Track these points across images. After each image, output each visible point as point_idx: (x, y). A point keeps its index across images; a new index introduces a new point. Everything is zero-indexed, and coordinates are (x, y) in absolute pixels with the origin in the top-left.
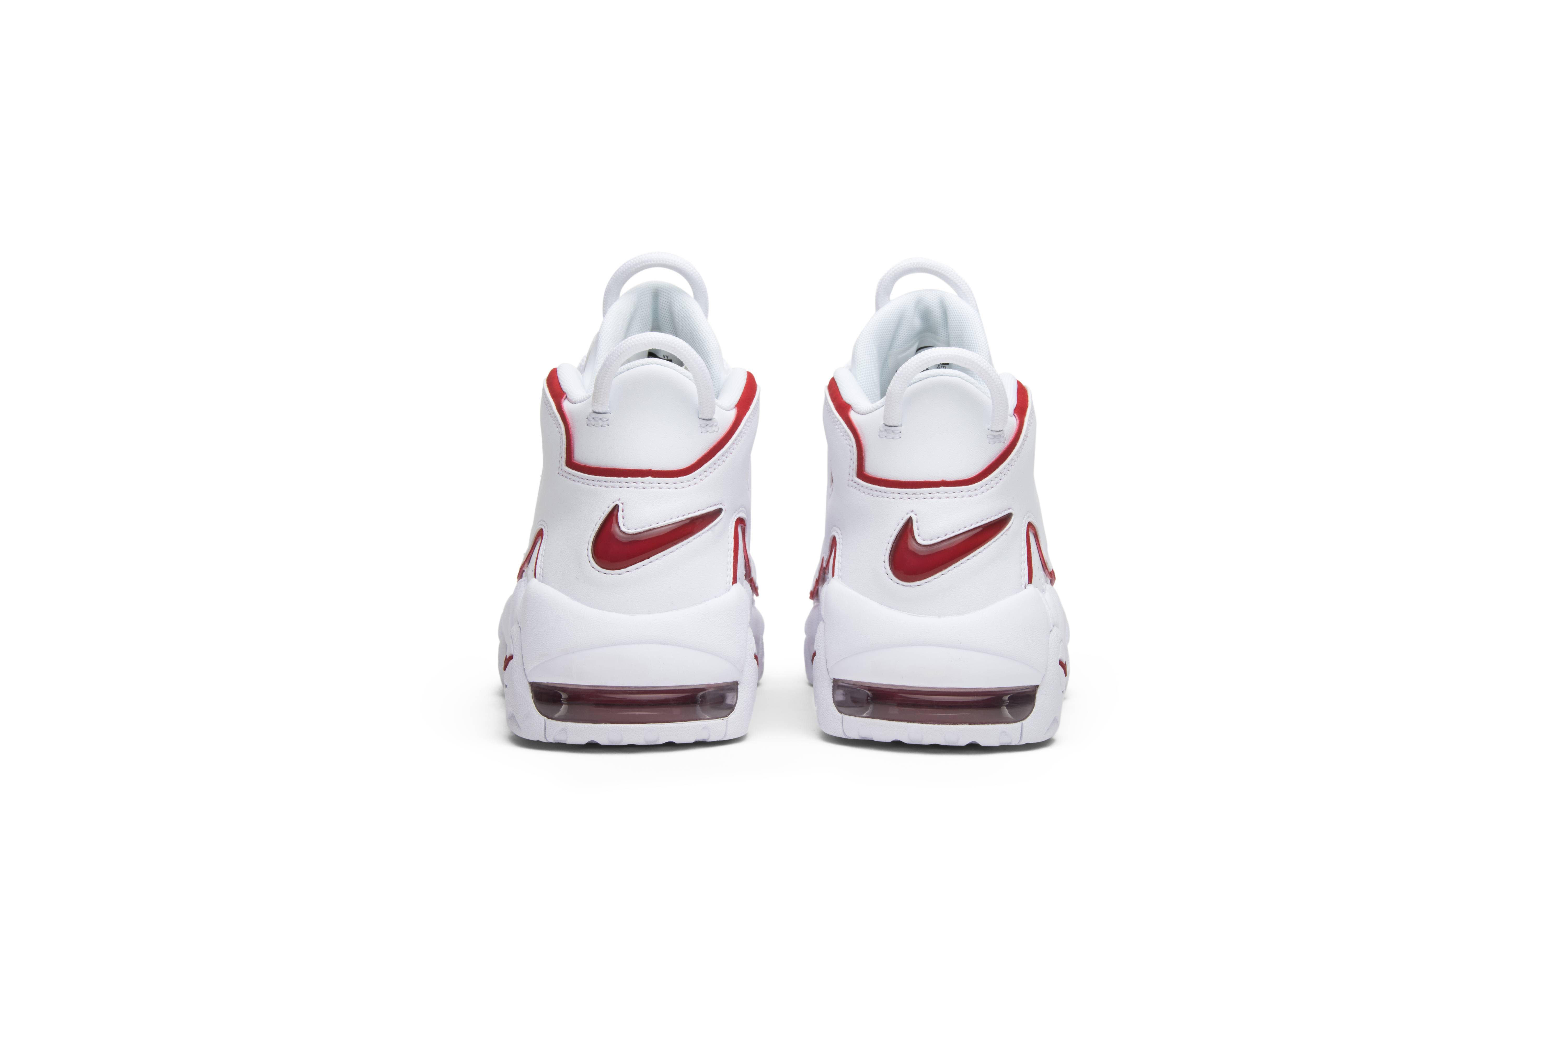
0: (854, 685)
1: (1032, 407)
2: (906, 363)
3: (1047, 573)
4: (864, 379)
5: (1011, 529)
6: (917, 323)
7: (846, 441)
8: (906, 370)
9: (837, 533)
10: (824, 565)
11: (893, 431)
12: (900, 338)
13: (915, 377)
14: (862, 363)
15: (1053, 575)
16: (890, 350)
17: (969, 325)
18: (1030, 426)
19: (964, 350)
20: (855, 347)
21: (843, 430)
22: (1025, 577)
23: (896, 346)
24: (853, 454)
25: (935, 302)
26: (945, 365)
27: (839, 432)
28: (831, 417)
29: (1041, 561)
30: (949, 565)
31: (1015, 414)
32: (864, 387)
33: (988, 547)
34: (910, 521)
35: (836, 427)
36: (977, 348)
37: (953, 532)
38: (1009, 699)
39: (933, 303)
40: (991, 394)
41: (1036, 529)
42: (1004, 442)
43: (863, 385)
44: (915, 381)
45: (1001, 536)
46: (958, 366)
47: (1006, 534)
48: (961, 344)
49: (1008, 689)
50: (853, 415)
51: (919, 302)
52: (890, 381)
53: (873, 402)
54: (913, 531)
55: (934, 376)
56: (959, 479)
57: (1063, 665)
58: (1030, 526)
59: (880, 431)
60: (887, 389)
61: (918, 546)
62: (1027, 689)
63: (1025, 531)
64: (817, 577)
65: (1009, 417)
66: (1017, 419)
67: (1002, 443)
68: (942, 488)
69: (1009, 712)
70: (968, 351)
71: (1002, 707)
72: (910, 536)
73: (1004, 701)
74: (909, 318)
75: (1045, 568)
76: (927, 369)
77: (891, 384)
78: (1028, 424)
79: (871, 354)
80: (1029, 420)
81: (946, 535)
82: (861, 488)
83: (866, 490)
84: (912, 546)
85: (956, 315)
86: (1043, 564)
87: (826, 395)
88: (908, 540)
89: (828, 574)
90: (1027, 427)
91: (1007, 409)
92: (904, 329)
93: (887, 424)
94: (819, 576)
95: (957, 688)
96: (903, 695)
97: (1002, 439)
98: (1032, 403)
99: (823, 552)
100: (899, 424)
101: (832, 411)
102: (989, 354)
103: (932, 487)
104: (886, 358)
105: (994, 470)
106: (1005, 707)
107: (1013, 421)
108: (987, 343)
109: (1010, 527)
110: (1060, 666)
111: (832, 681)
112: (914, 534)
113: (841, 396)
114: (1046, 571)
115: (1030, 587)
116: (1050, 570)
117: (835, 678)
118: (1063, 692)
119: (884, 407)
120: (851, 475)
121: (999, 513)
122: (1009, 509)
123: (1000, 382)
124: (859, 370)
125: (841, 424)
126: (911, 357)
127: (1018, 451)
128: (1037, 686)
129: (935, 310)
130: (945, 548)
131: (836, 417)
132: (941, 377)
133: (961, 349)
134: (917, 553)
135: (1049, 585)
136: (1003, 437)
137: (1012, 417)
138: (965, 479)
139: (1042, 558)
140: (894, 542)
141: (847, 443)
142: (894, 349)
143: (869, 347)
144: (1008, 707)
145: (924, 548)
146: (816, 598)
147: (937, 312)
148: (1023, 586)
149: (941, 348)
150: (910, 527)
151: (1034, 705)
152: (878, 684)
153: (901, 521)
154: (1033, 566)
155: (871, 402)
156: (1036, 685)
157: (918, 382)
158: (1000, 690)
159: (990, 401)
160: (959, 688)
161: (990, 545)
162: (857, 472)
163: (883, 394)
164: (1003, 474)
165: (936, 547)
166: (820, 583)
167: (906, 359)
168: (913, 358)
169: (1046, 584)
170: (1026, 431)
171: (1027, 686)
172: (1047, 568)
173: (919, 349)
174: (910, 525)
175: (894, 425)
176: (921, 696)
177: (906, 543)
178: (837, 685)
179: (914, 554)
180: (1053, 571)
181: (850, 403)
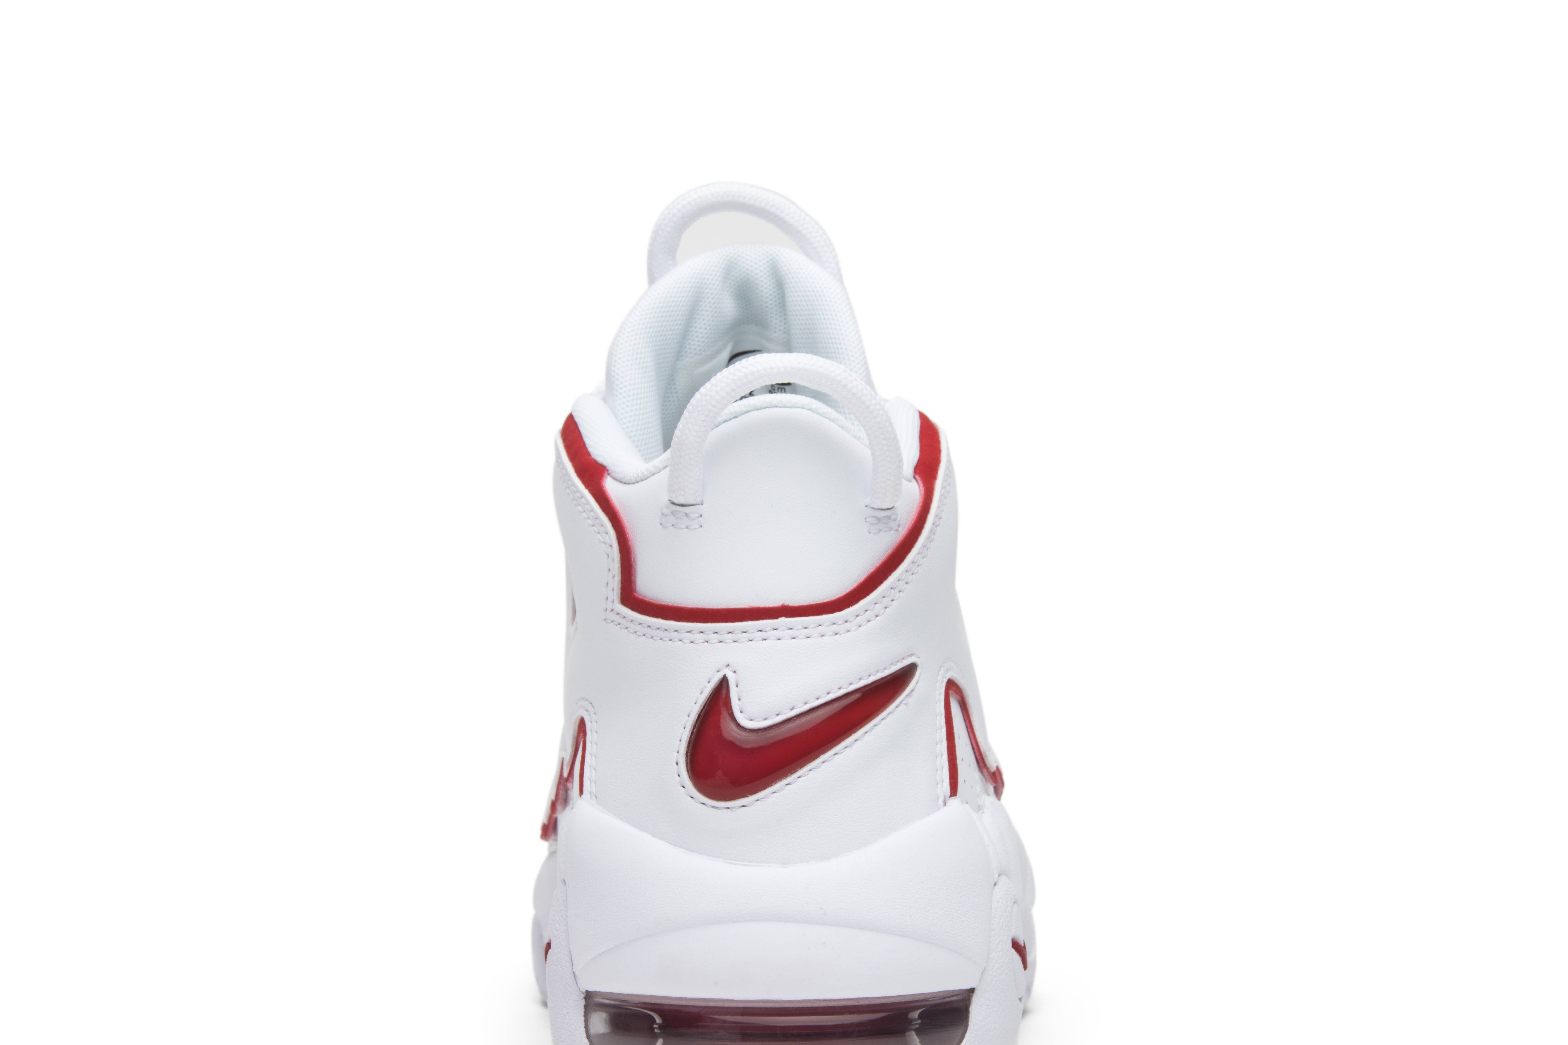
0: (623, 1001)
1: (949, 461)
2: (708, 385)
3: (986, 774)
4: (630, 416)
5: (914, 694)
6: (729, 308)
7: (599, 536)
8: (708, 398)
9: (587, 711)
10: (565, 774)
11: (687, 515)
12: (697, 337)
13: (726, 411)
14: (625, 386)
15: (998, 779)
16: (678, 360)
17: (825, 310)
18: (946, 498)
19: (815, 358)
20: (611, 355)
21: (592, 514)
22: (944, 783)
23: (689, 351)
24: (613, 560)
25: (760, 266)
26: (783, 387)
27: (585, 518)
28: (568, 491)
29: (974, 753)
30: (802, 766)
31: (917, 477)
32: (632, 432)
33: (872, 729)
34: (724, 684)
35: (580, 508)
36: (843, 353)
37: (806, 703)
38: (921, 1016)
39: (756, 269)
40: (869, 439)
41: (964, 692)
42: (897, 530)
43: (628, 427)
44: (725, 418)
45: (897, 707)
46: (804, 387)
47: (906, 704)
48: (813, 347)
49: (917, 998)
50: (610, 485)
51: (729, 269)
52: (678, 420)
53: (647, 460)
54: (730, 703)
55: (761, 408)
56: (814, 603)
57: (1019, 948)
58: (952, 686)
59: (663, 514)
60: (672, 435)
61: (740, 732)
62: (952, 996)
63: (942, 697)
64: (553, 797)
65: (904, 482)
66: (921, 485)
67: (893, 532)
68: (782, 620)
69: (920, 1042)
70: (822, 360)
71: (907, 1034)
72: (724, 713)
73: (910, 1022)
74: (713, 298)
75: (982, 765)
76: (751, 394)
77: (680, 425)
78: (942, 495)
79: (643, 368)
80: (943, 487)
81: (792, 709)
82: (629, 624)
83: (639, 628)
84: (729, 731)
85: (800, 291)
86: (978, 757)
87: (557, 450)
88: (722, 721)
89: (572, 791)
90: (940, 500)
91: (900, 467)
92: (704, 320)
93: (676, 501)
94: (557, 795)
95: (820, 1001)
96: (721, 1017)
97: (894, 525)
98: (948, 454)
99: (563, 748)
100: (698, 500)
101: (570, 479)
102: (866, 363)
103: (763, 619)
104: (672, 375)
105: (880, 582)
106: (913, 1033)
107: (914, 490)
108: (861, 342)
109: (912, 691)
110: (1013, 951)
111: (583, 996)
112: (731, 709)
113: (586, 449)
114: (985, 770)
115: (954, 802)
116: (993, 769)
117: (589, 990)
118: (1020, 999)
119: (668, 469)
120: (610, 599)
121: (892, 664)
122: (909, 656)
123: (885, 417)
124: (620, 399)
125: (588, 503)
126: (717, 373)
127: (924, 546)
128: (972, 990)
129: (762, 281)
130: (792, 734)
131: (578, 491)
132: (775, 409)
133: (809, 356)
134: (739, 744)
135: (992, 798)
136: (895, 520)
137: (910, 481)
138: (825, 601)
139: (975, 747)
140: (695, 726)
141: (602, 539)
142: (686, 357)
143: (637, 354)
144: (919, 1032)
145: (752, 734)
146: (553, 837)
147: (765, 287)
148: (941, 801)
149: (773, 355)
150: (724, 695)
151: (967, 1026)
152: (670, 998)
153: (707, 684)
154: (959, 762)
155: (645, 459)
156: (968, 987)
157: (731, 419)
158: (902, 1000)
159: (868, 452)
160: (825, 1000)
161: (875, 725)
162: (622, 593)
163: (667, 445)
164: (897, 590)
165: (774, 732)
166: (559, 807)
167: (707, 377)
168: (719, 376)
169: (984, 796)
170: (939, 507)
171: (953, 991)
172: (985, 766)
173: (734, 357)
174: (724, 691)
175: (689, 503)
176: (758, 1018)
177: (718, 726)
178: (591, 1001)
179: (732, 746)
180: (998, 770)
181: (605, 463)
